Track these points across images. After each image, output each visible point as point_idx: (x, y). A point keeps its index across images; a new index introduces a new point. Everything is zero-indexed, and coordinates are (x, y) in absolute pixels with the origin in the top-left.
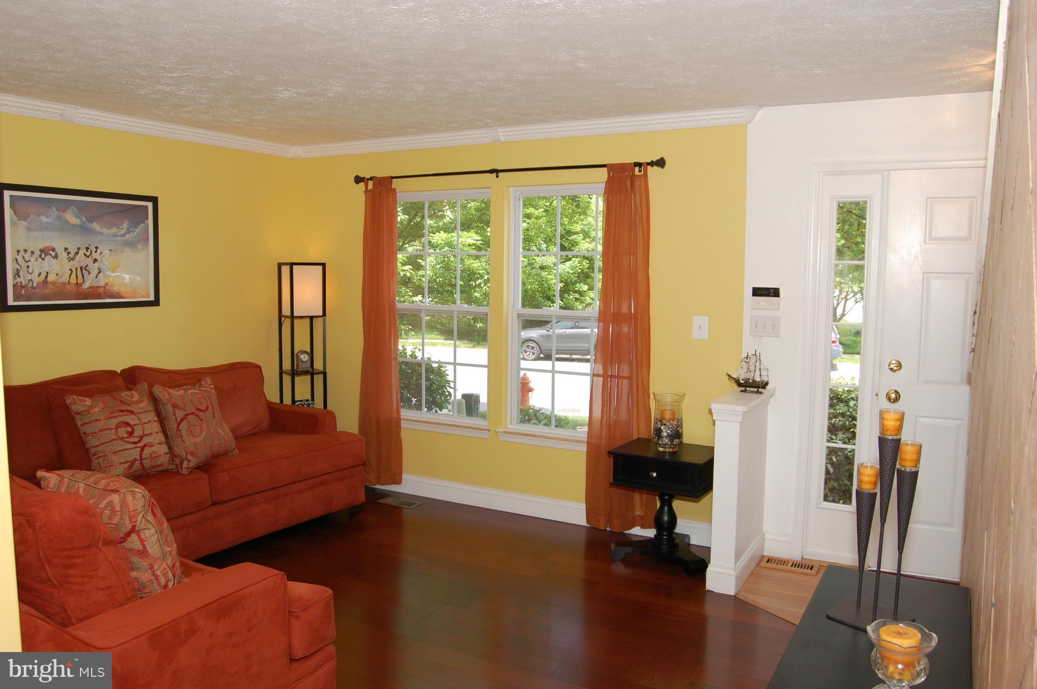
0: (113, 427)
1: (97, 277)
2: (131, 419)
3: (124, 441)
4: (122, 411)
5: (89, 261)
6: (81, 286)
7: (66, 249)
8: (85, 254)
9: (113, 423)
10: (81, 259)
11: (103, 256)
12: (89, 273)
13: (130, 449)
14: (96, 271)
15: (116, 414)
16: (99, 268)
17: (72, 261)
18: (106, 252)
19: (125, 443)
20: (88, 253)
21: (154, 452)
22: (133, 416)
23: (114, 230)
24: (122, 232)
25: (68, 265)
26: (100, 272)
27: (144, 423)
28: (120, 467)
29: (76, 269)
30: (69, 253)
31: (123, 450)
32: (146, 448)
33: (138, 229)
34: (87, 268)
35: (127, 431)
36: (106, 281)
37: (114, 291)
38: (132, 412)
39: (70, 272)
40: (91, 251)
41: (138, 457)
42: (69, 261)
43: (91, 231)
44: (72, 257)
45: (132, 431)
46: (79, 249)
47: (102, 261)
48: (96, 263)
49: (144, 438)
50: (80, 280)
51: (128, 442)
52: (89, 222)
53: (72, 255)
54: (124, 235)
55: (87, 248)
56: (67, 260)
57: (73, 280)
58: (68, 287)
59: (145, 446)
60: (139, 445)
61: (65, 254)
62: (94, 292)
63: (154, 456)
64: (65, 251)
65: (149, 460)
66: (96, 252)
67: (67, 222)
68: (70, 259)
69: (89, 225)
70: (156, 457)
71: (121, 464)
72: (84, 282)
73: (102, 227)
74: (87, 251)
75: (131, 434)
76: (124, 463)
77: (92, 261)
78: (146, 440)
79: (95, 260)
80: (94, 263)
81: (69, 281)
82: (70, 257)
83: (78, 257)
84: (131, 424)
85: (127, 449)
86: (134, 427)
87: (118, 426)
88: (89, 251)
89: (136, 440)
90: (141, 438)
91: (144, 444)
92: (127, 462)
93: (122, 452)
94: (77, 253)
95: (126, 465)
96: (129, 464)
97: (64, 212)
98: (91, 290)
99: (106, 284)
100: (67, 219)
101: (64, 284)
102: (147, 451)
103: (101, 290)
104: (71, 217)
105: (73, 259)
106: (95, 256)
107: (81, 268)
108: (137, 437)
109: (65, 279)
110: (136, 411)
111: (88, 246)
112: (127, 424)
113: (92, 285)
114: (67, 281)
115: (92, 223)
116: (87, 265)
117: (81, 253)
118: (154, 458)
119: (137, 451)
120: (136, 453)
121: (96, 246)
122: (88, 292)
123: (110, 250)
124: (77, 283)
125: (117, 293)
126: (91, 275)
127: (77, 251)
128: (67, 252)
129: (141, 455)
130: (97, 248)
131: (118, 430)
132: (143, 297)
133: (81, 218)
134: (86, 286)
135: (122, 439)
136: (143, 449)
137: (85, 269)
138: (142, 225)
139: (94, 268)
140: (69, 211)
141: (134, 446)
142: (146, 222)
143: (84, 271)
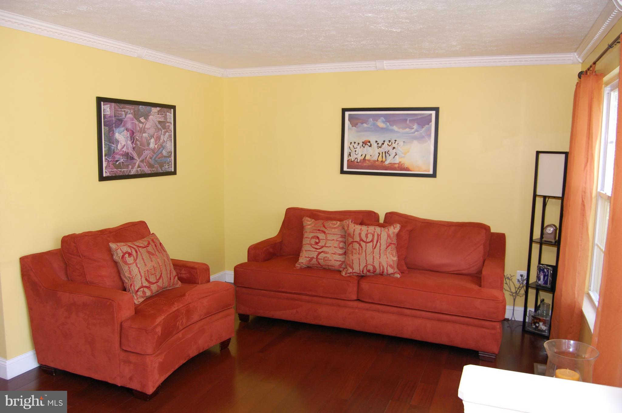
0: (310, 237)
1: (394, 158)
2: (321, 236)
3: (311, 246)
4: (319, 230)
5: (390, 148)
6: (384, 162)
7: (376, 142)
8: (388, 144)
9: (312, 235)
10: (385, 147)
11: (399, 146)
12: (390, 155)
13: (312, 251)
14: (394, 154)
15: (315, 231)
16: (396, 153)
17: (380, 148)
18: (401, 143)
19: (311, 247)
20: (390, 144)
21: (326, 257)
22: (323, 234)
23: (407, 130)
24: (413, 130)
25: (378, 151)
26: (396, 155)
27: (328, 240)
28: (305, 259)
29: (382, 153)
30: (378, 144)
31: (309, 251)
32: (322, 253)
33: (424, 128)
34: (388, 153)
35: (315, 241)
36: (400, 160)
37: (405, 167)
38: (324, 232)
39: (379, 154)
40: (392, 143)
41: (315, 257)
42: (378, 148)
43: (392, 131)
44: (380, 146)
45: (318, 242)
46: (384, 141)
47: (398, 148)
48: (394, 149)
49: (324, 248)
50: (384, 159)
51: (314, 248)
52: (391, 126)
53: (380, 145)
54: (414, 133)
55: (390, 141)
56: (377, 148)
57: (380, 159)
58: (377, 163)
59: (322, 252)
60: (318, 250)
61: (376, 144)
62: (392, 166)
63: (326, 259)
64: (376, 143)
65: (323, 260)
66: (395, 143)
67: (378, 126)
68: (378, 147)
69: (390, 127)
70: (327, 260)
71: (306, 257)
72: (386, 160)
73: (399, 128)
74: (389, 143)
75: (317, 243)
76: (307, 257)
77: (392, 148)
78: (324, 249)
79: (394, 148)
80: (393, 149)
81: (378, 160)
82: (378, 146)
83: (383, 146)
84: (320, 238)
85: (310, 251)
86: (321, 241)
87: (313, 238)
88: (390, 142)
89: (318, 247)
90: (322, 247)
91: (322, 251)
92: (309, 257)
93: (308, 252)
94: (383, 144)
95: (308, 259)
96: (309, 259)
97: (377, 121)
98: (390, 165)
99: (400, 162)
100: (378, 125)
101: (375, 161)
102: (322, 256)
103: (397, 166)
104: (381, 124)
105: (380, 147)
106: (394, 145)
107: (385, 152)
108: (320, 246)
109: (375, 158)
110: (327, 232)
111: (390, 140)
112: (318, 238)
113: (391, 162)
114: (377, 160)
115: (393, 126)
116: (389, 151)
117: (386, 143)
118: (326, 260)
119: (316, 253)
120: (314, 254)
121: (395, 139)
122: (388, 166)
123: (404, 142)
124: (382, 161)
125: (407, 168)
126: (390, 156)
127: (383, 142)
128: (377, 143)
129: (317, 256)
130: (395, 141)
131: (312, 240)
132: (424, 171)
133: (386, 124)
134: (387, 163)
135: (311, 245)
136: (320, 253)
137: (387, 153)
138: (427, 126)
139: (393, 152)
140: (379, 120)
141: (315, 250)
142: (430, 124)
143: (387, 154)
